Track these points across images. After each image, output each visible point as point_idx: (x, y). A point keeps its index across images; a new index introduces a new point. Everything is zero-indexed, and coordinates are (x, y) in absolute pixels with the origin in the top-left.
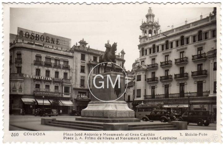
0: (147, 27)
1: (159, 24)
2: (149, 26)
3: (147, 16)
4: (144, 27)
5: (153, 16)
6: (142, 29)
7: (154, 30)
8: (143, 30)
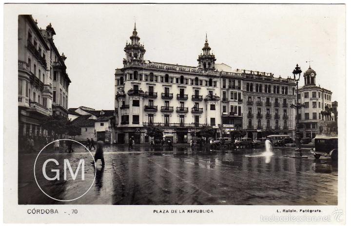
0: (132, 50)
1: (144, 49)
2: (134, 48)
3: (132, 38)
4: (128, 49)
5: (139, 39)
6: (127, 51)
7: (139, 54)
8: (128, 53)
